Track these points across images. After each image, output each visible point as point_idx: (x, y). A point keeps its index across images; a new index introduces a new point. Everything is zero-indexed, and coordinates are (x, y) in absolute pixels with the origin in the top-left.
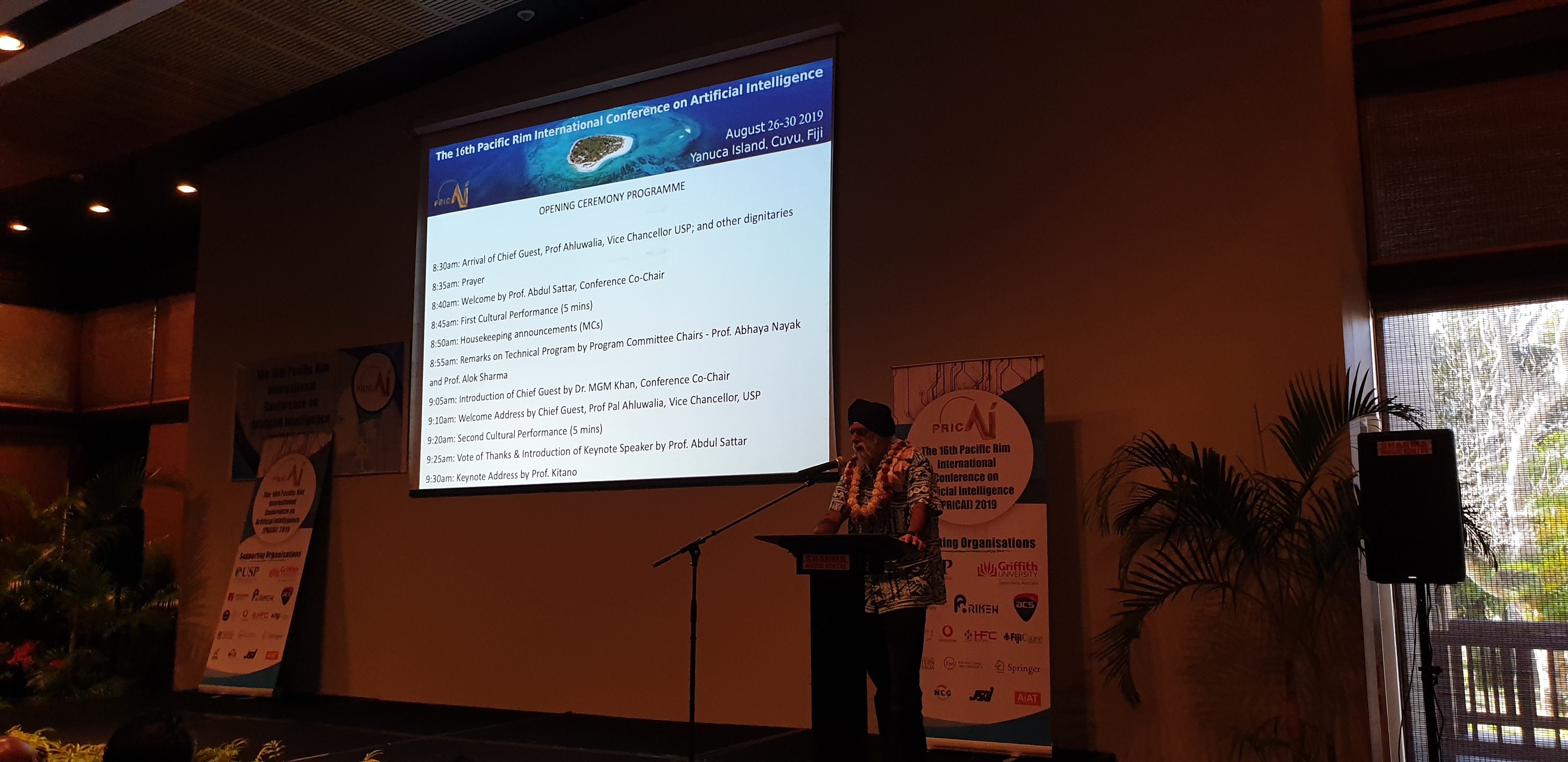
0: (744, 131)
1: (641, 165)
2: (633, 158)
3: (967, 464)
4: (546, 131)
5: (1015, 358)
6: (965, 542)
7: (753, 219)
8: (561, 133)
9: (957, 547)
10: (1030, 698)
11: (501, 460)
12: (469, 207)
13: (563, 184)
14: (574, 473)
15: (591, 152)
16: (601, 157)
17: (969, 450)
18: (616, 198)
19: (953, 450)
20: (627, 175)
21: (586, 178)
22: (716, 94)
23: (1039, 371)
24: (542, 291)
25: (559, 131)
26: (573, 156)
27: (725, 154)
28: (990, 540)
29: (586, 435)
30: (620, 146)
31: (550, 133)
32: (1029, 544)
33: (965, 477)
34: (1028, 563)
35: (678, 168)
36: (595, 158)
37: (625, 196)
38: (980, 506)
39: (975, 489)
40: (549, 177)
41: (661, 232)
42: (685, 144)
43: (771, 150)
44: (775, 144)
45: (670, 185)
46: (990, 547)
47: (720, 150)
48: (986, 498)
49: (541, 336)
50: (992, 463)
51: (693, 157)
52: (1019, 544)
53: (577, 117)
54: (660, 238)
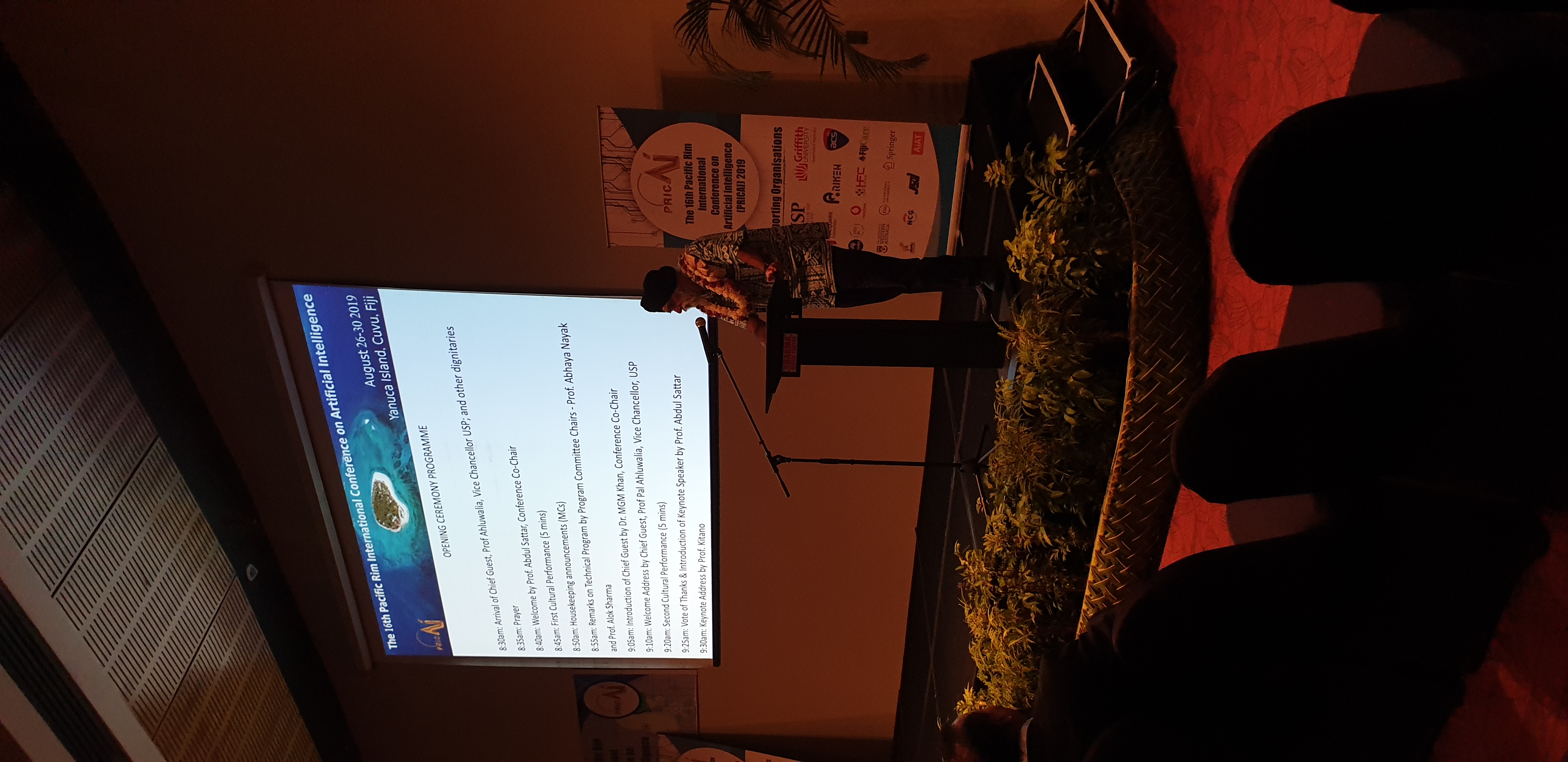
0: (367, 369)
1: (402, 465)
2: (395, 472)
3: (702, 184)
4: (367, 551)
5: (600, 134)
6: (776, 190)
7: (457, 364)
8: (369, 537)
9: (781, 198)
10: (918, 142)
12: (443, 619)
13: (421, 536)
15: (389, 510)
16: (394, 501)
17: (689, 181)
18: (434, 488)
19: (689, 195)
20: (412, 478)
21: (415, 516)
22: (330, 395)
23: (614, 112)
24: (527, 555)
25: (367, 539)
26: (393, 527)
27: (391, 388)
28: (774, 168)
29: (667, 516)
30: (383, 485)
31: (369, 547)
33: (715, 187)
34: (796, 136)
35: (405, 432)
36: (395, 507)
37: (433, 480)
38: (743, 175)
39: (726, 178)
40: (414, 549)
41: (470, 447)
42: (381, 425)
43: (386, 345)
44: (380, 342)
45: (422, 440)
46: (780, 168)
47: (387, 392)
48: (735, 168)
49: (571, 556)
50: (702, 161)
51: (394, 417)
52: (778, 141)
53: (354, 523)
54: (475, 450)
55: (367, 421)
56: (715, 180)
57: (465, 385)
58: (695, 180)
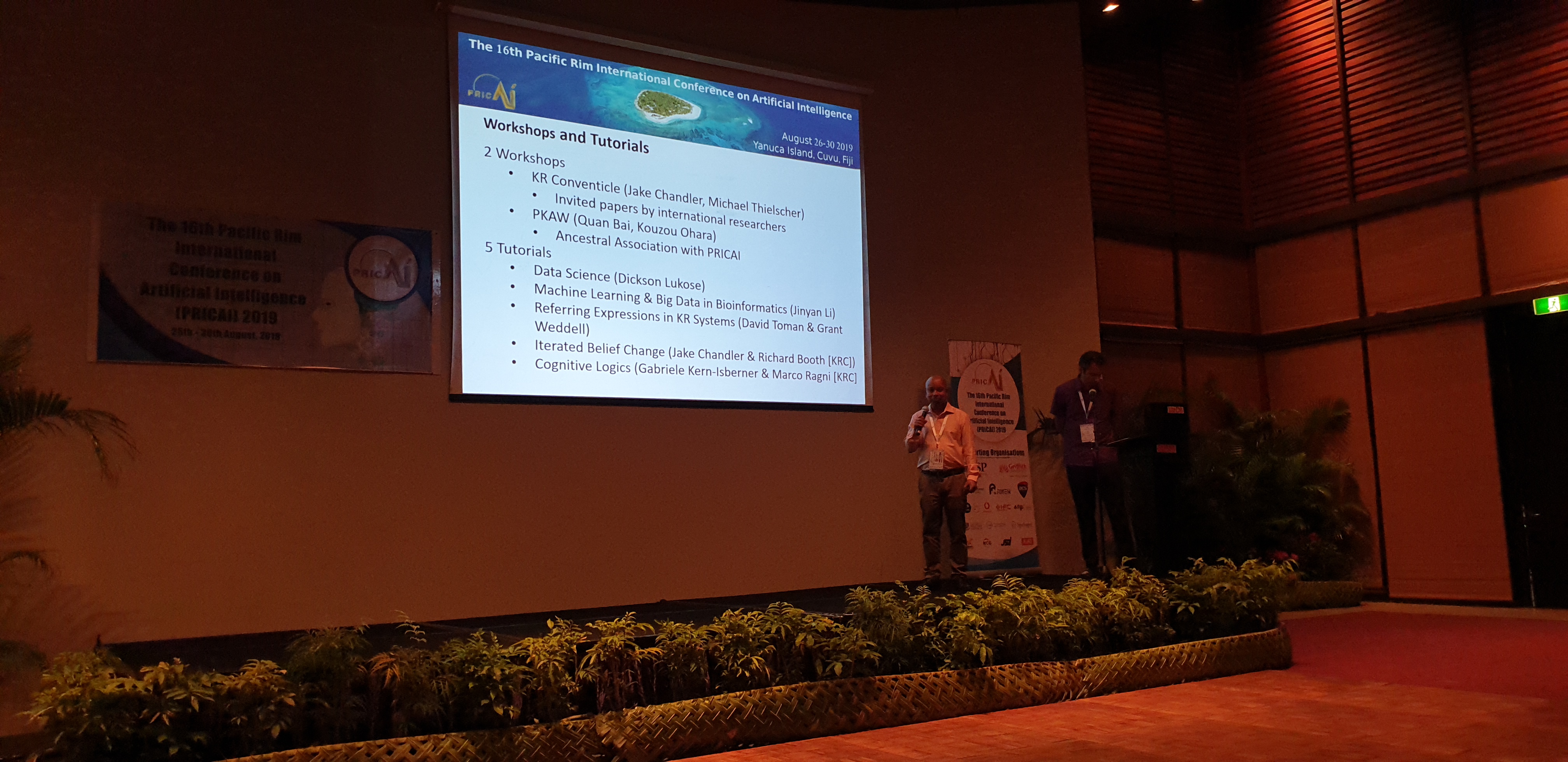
0: (796, 138)
1: (710, 134)
2: (701, 125)
5: (1008, 345)
6: (993, 453)
9: (989, 455)
10: (1029, 542)
13: (630, 125)
15: (660, 106)
16: (670, 114)
17: (991, 396)
19: (983, 396)
20: (698, 140)
21: (657, 128)
22: (771, 101)
23: (1018, 353)
25: (624, 74)
26: (641, 103)
27: (781, 151)
28: (1003, 451)
30: (689, 111)
31: (614, 72)
32: (1021, 453)
33: (990, 413)
34: (1022, 465)
35: (742, 149)
36: (664, 113)
39: (995, 420)
42: (748, 131)
43: (817, 160)
44: (819, 157)
46: (1004, 455)
47: (778, 147)
50: (1002, 405)
51: (756, 144)
52: (1017, 453)
53: (643, 69)
55: (751, 121)
56: (992, 413)
58: (991, 401)
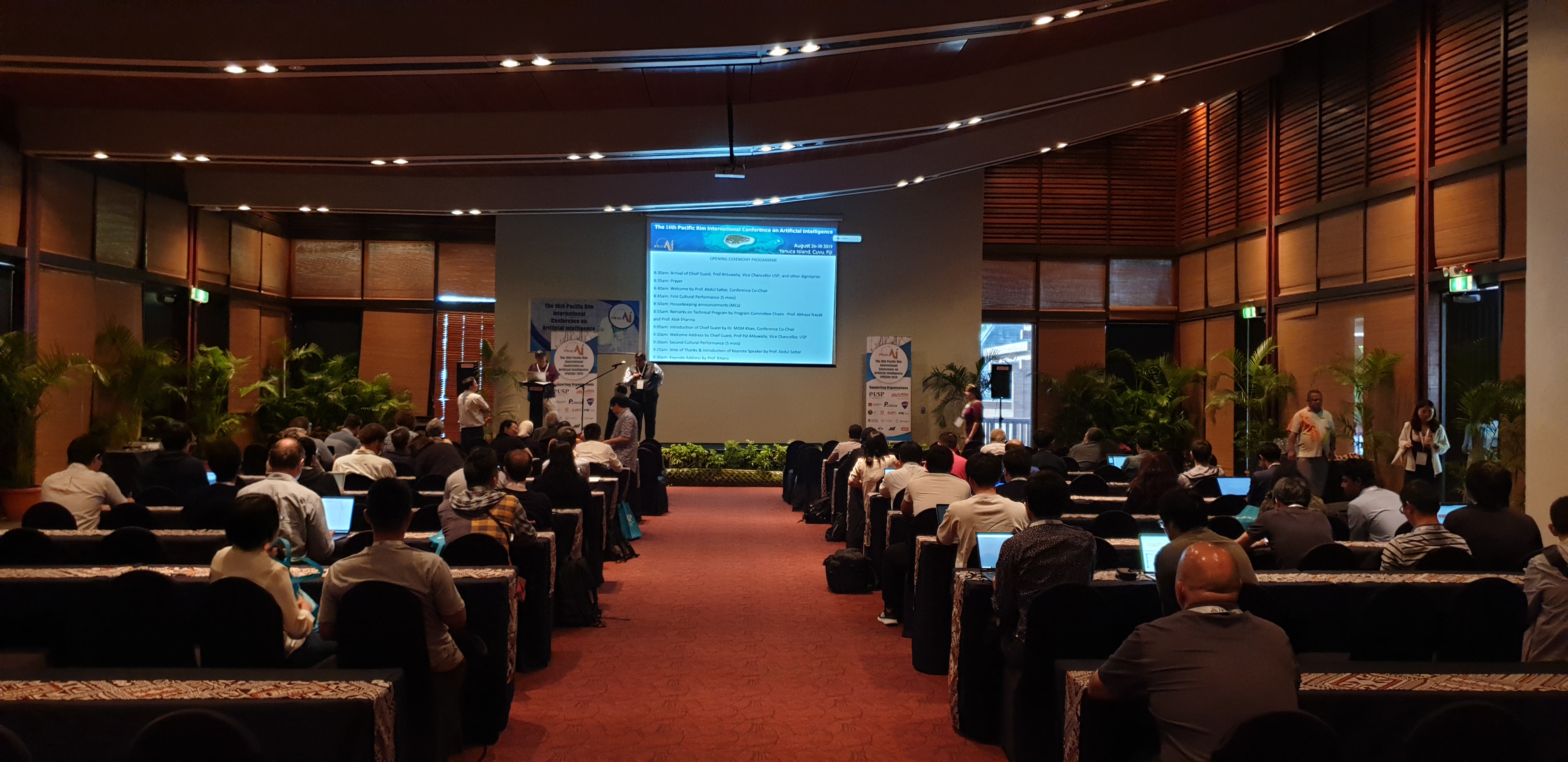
0: (802, 246)
1: (758, 249)
2: (755, 246)
3: (890, 365)
4: (713, 228)
5: (902, 336)
6: (888, 387)
7: (805, 277)
9: (886, 389)
10: (906, 429)
11: (692, 352)
12: (673, 251)
13: (720, 250)
14: (727, 359)
15: (735, 240)
16: (740, 243)
17: (890, 362)
18: (747, 259)
19: (885, 361)
20: (751, 252)
21: (732, 250)
22: (790, 230)
23: (910, 341)
24: (711, 290)
25: (720, 229)
26: (726, 240)
27: (794, 252)
28: (895, 387)
29: (732, 345)
30: (748, 240)
31: (716, 229)
32: (906, 388)
34: (905, 394)
35: (774, 253)
36: (737, 243)
37: (751, 260)
38: (892, 378)
39: (892, 373)
40: (714, 246)
41: (766, 275)
42: (778, 246)
43: (812, 254)
44: (814, 252)
45: (769, 259)
46: (895, 389)
47: (792, 251)
48: (894, 375)
49: (711, 307)
50: (896, 366)
51: (781, 251)
52: (903, 388)
53: (726, 226)
54: (765, 277)
55: (779, 241)
56: (890, 369)
57: (795, 278)
